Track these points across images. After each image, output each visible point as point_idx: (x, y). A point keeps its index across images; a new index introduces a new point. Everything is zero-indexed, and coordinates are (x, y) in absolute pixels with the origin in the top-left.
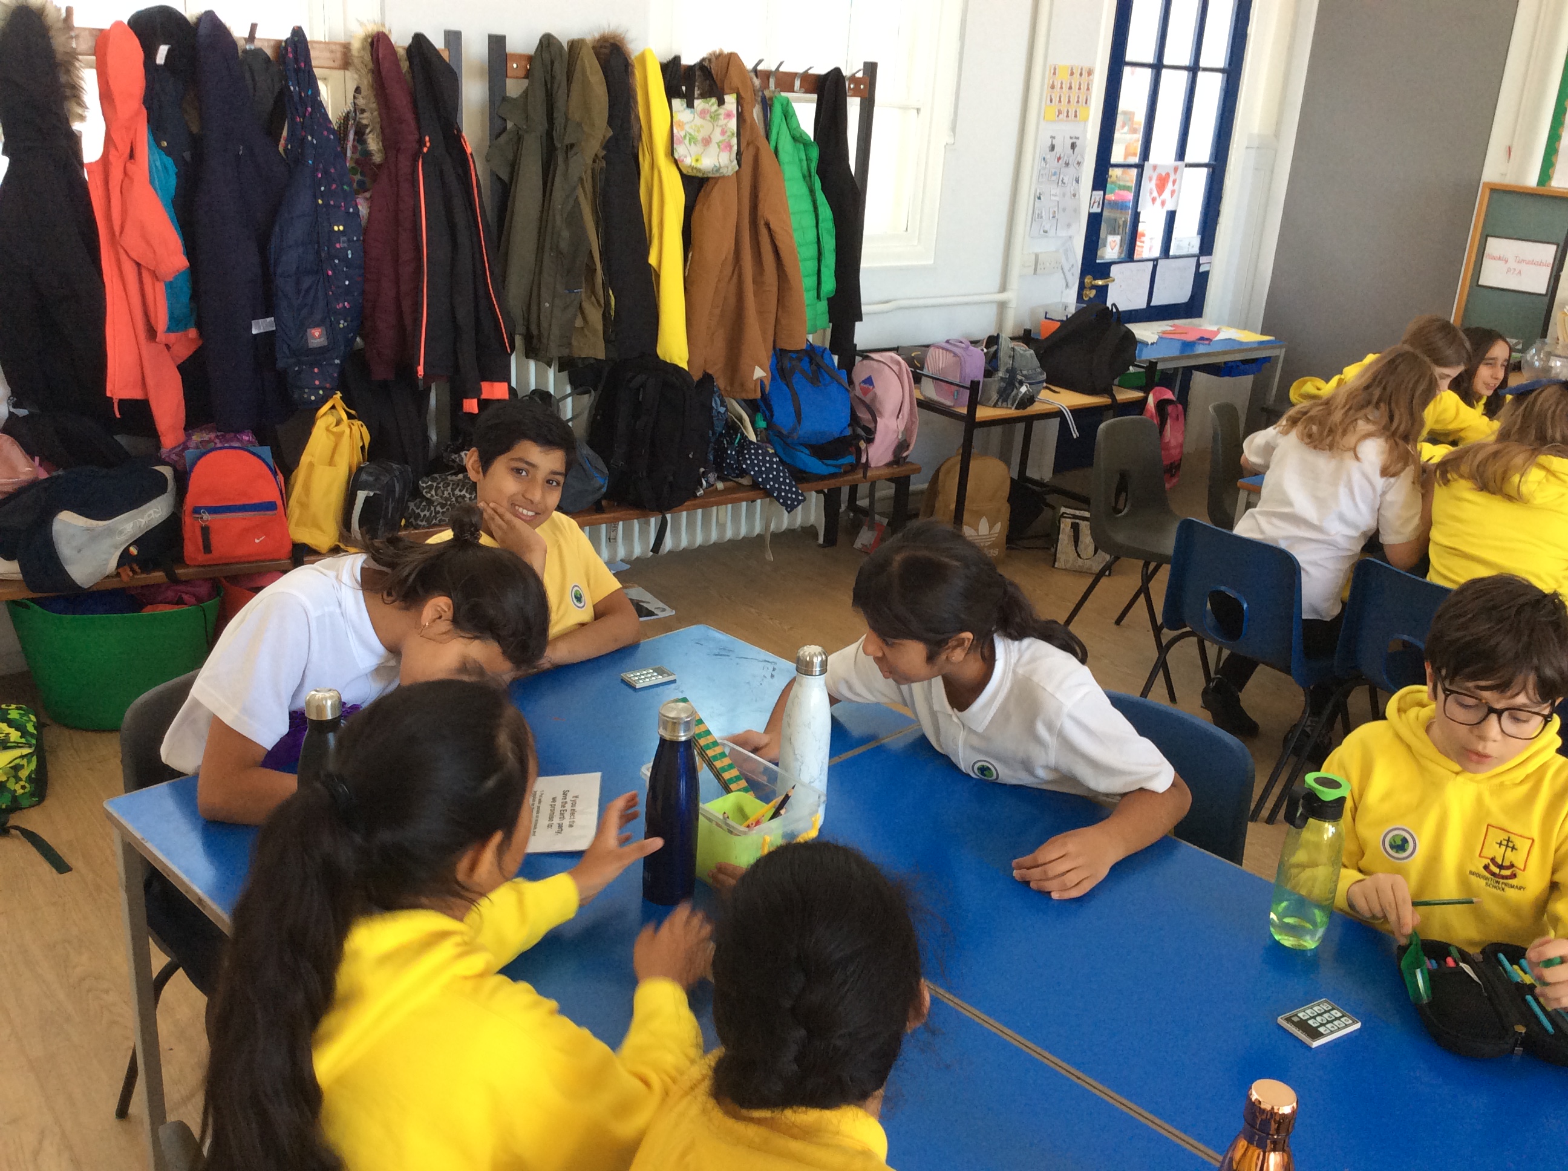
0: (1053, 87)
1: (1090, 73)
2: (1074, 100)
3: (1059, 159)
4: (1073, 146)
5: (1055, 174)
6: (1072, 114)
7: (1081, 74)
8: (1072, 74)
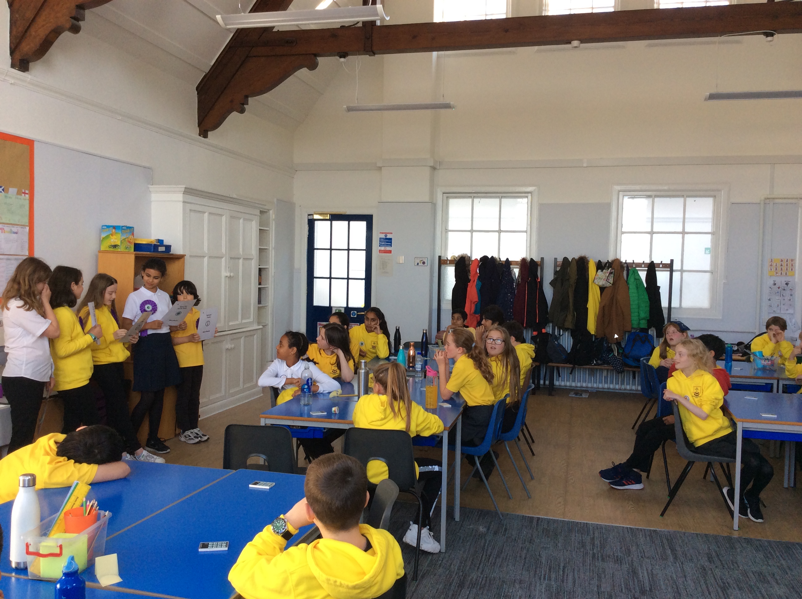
0: (771, 265)
1: (792, 260)
2: (784, 268)
3: (779, 288)
4: (787, 284)
5: (778, 292)
6: (784, 273)
7: (787, 261)
8: (782, 261)
